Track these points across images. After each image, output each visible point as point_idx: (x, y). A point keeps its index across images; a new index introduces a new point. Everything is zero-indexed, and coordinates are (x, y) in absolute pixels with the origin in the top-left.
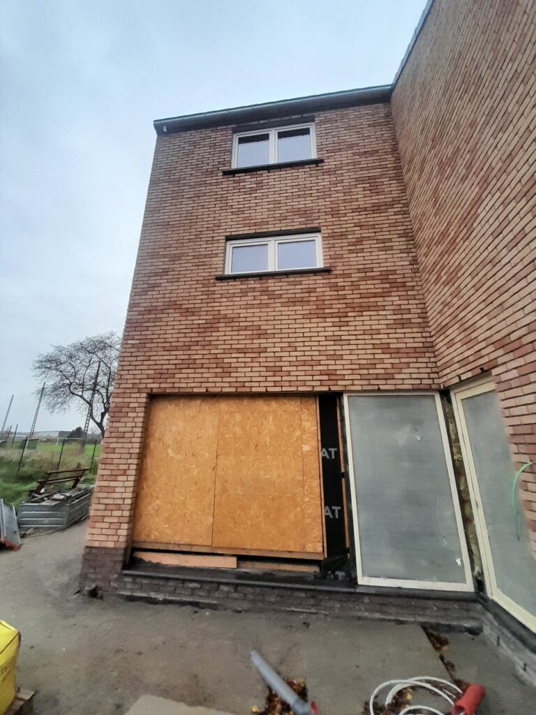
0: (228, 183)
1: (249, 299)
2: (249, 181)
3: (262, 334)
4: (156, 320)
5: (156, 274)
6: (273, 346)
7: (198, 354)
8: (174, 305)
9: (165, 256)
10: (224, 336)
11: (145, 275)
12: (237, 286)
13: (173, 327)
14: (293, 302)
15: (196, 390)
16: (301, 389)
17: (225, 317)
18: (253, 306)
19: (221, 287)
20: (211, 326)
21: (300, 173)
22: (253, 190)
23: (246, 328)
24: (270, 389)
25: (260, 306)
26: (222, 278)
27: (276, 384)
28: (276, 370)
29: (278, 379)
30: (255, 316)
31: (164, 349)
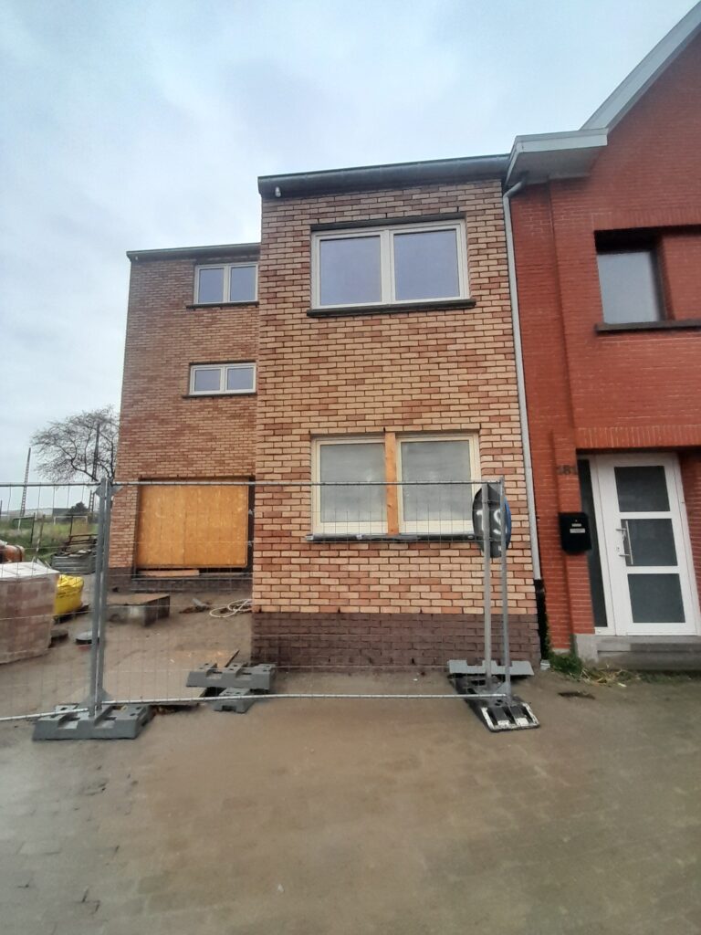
0: (191, 316)
1: (204, 414)
2: (206, 315)
3: (214, 439)
4: (141, 427)
5: (138, 392)
6: (221, 447)
7: (171, 451)
8: (152, 416)
9: (144, 377)
10: (187, 439)
11: (130, 392)
12: (197, 403)
13: (153, 433)
14: (234, 416)
15: (171, 476)
16: (236, 474)
17: (189, 426)
18: (208, 419)
19: (186, 404)
20: (179, 433)
21: (244, 312)
22: (210, 324)
23: (203, 434)
24: (217, 475)
25: (212, 419)
26: (187, 397)
27: (221, 471)
28: (222, 463)
29: (222, 468)
30: (207, 426)
31: (149, 448)
